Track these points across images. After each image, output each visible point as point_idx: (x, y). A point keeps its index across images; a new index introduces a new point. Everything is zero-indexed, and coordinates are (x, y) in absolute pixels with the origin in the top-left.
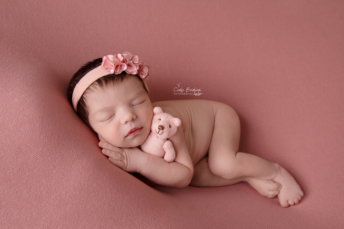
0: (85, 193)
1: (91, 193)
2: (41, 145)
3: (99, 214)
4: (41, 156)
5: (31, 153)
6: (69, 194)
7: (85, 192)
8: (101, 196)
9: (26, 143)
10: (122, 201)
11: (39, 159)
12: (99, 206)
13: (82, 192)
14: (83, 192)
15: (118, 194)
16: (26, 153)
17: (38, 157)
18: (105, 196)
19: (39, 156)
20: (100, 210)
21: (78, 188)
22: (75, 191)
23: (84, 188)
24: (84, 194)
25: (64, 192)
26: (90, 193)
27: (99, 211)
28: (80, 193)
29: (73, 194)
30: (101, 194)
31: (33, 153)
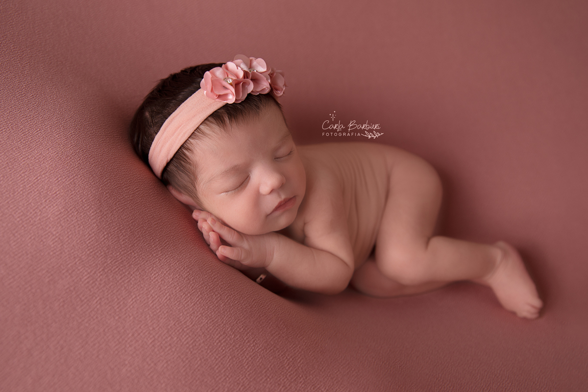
0: (187, 338)
1: (199, 338)
2: (101, 252)
3: (215, 377)
4: (101, 273)
5: (83, 269)
6: (159, 344)
7: (188, 336)
8: (217, 341)
9: (73, 251)
10: (253, 348)
11: (99, 279)
12: (214, 362)
13: (181, 336)
14: (185, 336)
15: (247, 334)
16: (74, 270)
17: (97, 275)
18: (223, 341)
19: (99, 275)
20: (217, 369)
21: (175, 331)
22: (170, 335)
23: (185, 330)
24: (186, 340)
25: (149, 339)
26: (197, 338)
27: (215, 372)
28: (178, 339)
29: (166, 342)
30: (217, 337)
31: (87, 269)
